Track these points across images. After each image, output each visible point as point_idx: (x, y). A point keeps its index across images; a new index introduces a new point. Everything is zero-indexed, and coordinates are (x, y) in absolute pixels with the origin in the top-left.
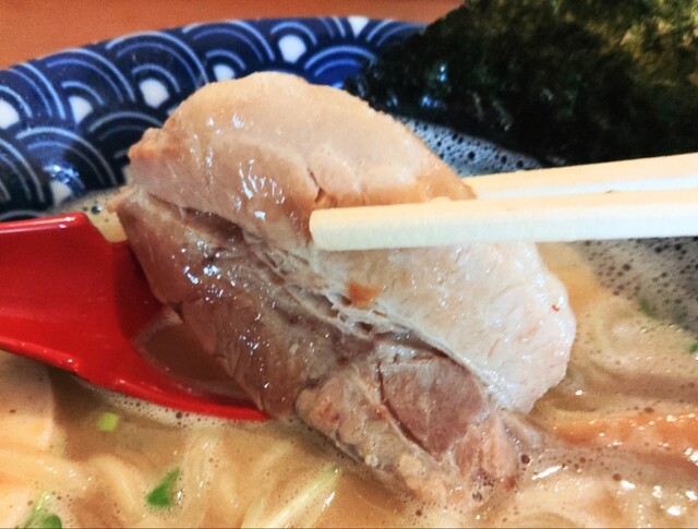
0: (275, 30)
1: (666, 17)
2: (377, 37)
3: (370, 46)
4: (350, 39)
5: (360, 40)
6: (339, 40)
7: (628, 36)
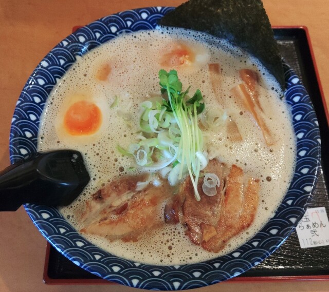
0: (140, 12)
1: (226, 8)
2: (164, 12)
3: (162, 14)
4: (158, 12)
5: (160, 13)
6: (155, 13)
7: (219, 11)
